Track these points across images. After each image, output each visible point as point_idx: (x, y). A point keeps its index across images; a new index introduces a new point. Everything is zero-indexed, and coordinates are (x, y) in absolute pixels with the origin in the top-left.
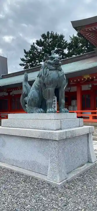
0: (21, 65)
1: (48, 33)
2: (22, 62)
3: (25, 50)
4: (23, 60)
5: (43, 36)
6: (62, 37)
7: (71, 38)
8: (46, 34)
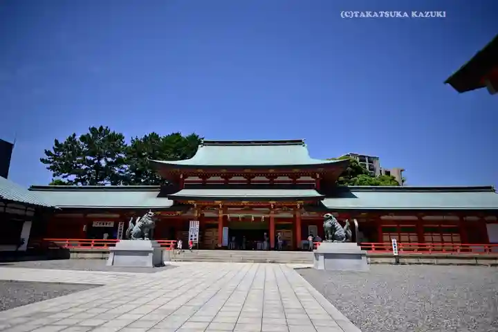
0: (42, 160)
1: (101, 128)
2: (46, 157)
3: (56, 141)
4: (48, 153)
5: (93, 130)
6: (121, 137)
7: (133, 140)
8: (98, 129)
